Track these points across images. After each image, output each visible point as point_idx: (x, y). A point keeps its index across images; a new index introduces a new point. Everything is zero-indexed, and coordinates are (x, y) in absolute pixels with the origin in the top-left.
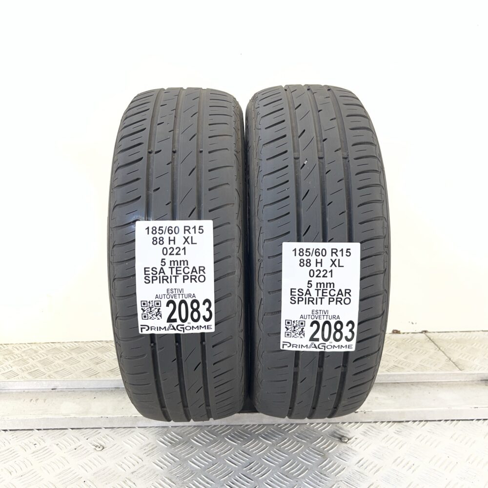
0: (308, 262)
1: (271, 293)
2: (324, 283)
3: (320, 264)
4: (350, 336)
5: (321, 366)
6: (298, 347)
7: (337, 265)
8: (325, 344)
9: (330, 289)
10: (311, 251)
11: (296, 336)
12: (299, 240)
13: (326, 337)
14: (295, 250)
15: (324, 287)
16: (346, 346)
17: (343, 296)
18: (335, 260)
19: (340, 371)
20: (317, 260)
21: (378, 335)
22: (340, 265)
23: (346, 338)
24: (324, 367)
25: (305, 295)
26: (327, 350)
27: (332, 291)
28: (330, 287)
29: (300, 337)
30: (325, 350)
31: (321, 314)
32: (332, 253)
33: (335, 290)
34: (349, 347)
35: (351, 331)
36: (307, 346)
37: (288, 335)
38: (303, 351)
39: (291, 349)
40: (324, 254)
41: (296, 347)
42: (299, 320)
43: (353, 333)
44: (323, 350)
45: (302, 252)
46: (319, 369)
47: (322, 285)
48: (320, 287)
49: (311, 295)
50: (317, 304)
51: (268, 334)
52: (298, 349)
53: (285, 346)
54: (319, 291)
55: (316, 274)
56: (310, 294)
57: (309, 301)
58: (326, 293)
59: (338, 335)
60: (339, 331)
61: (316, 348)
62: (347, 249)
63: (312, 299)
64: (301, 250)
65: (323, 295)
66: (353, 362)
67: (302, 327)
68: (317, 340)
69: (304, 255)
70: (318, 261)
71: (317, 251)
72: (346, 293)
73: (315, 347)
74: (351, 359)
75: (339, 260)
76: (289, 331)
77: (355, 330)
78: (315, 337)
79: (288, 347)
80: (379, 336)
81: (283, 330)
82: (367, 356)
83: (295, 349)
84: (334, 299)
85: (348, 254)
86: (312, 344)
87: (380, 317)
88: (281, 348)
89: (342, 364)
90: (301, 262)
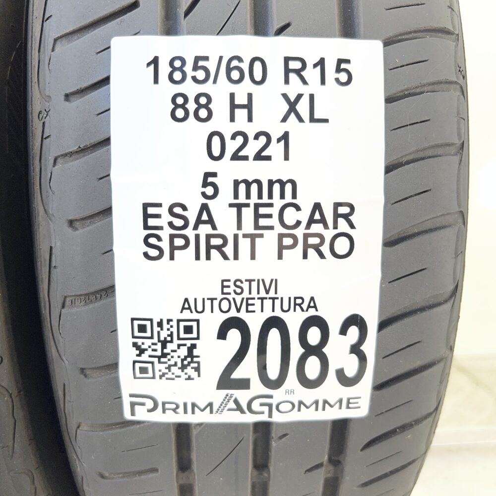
0: (200, 106)
1: (77, 224)
2: (259, 182)
3: (245, 111)
4: (351, 366)
5: (261, 464)
6: (181, 410)
7: (305, 115)
8: (271, 397)
9: (284, 202)
10: (212, 65)
11: (170, 375)
12: (170, 28)
13: (273, 372)
14: (155, 62)
15: (260, 196)
16: (341, 401)
17: (326, 226)
18: (299, 96)
19: (320, 477)
20: (232, 96)
21: (439, 362)
22: (316, 116)
23: (340, 374)
24: (271, 469)
25: (196, 227)
26: (277, 418)
27: (289, 211)
28: (282, 196)
29: (184, 376)
30: (270, 416)
31: (254, 294)
32: (287, 71)
33: (298, 208)
34: (348, 403)
35: (356, 349)
36: (210, 405)
37: (143, 370)
38: (200, 425)
39: (158, 417)
40: (258, 76)
41: (174, 410)
42: (176, 315)
43: (362, 358)
44: (264, 418)
45: (181, 69)
46: (256, 473)
47: (254, 188)
48: (248, 196)
49: (214, 227)
50: (236, 257)
51: (82, 370)
52: (181, 418)
53: (137, 407)
54: (244, 209)
55: (232, 146)
56: (211, 221)
57: (209, 247)
58: (270, 216)
59: (313, 367)
60: (317, 351)
61: (243, 412)
62: (340, 61)
63: (219, 242)
64: (177, 64)
65: (257, 226)
66: (362, 449)
67: (189, 343)
68: (244, 384)
69: (189, 79)
70: (237, 101)
71: (235, 63)
72: (337, 216)
73: (239, 408)
74: (354, 441)
75: (312, 97)
76: (144, 357)
77: (369, 348)
78: (236, 375)
79: (149, 411)
80: (441, 364)
81: (126, 354)
82: (404, 428)
83: (171, 418)
84: (294, 238)
85: (343, 77)
86: (227, 398)
87: (446, 301)
88: (128, 415)
89: (326, 457)
90: (177, 106)
